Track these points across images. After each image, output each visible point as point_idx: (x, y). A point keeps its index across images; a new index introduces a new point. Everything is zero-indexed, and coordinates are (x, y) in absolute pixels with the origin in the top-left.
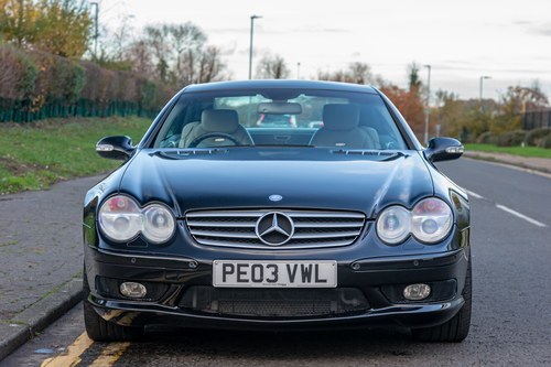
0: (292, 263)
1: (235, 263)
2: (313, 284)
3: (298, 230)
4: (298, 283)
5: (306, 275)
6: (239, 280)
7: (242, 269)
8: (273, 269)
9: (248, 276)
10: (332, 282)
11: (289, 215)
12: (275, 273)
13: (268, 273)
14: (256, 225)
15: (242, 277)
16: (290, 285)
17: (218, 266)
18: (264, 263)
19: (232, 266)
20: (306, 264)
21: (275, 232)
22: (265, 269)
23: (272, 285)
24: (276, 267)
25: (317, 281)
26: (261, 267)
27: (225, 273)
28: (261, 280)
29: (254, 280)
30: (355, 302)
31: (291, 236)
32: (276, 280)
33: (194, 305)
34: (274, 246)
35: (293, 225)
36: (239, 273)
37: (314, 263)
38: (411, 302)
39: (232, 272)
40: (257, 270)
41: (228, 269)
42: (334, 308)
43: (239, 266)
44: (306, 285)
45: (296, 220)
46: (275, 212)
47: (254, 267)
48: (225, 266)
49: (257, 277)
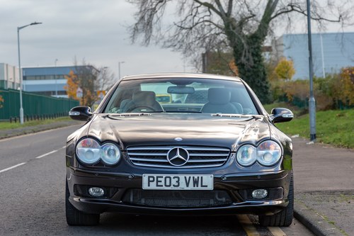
0: (188, 176)
1: (155, 176)
2: (200, 188)
3: (191, 158)
4: (191, 187)
5: (196, 182)
6: (157, 186)
7: (159, 179)
8: (177, 179)
9: (163, 183)
10: (210, 187)
11: (186, 149)
12: (178, 182)
13: (174, 182)
14: (167, 155)
15: (159, 184)
16: (186, 188)
17: (145, 178)
18: (172, 176)
19: (153, 177)
20: (196, 176)
21: (178, 158)
22: (172, 179)
23: (176, 188)
24: (178, 178)
25: (202, 186)
26: (170, 178)
27: (149, 181)
28: (170, 186)
29: (166, 186)
30: (224, 199)
31: (187, 161)
32: (178, 186)
33: (131, 200)
34: (177, 166)
35: (189, 155)
36: (158, 181)
37: (200, 176)
38: (256, 199)
39: (153, 181)
40: (168, 179)
41: (151, 179)
42: (212, 202)
43: (157, 177)
44: (196, 188)
45: (190, 152)
46: (178, 147)
47: (166, 178)
48: (149, 177)
49: (168, 184)
